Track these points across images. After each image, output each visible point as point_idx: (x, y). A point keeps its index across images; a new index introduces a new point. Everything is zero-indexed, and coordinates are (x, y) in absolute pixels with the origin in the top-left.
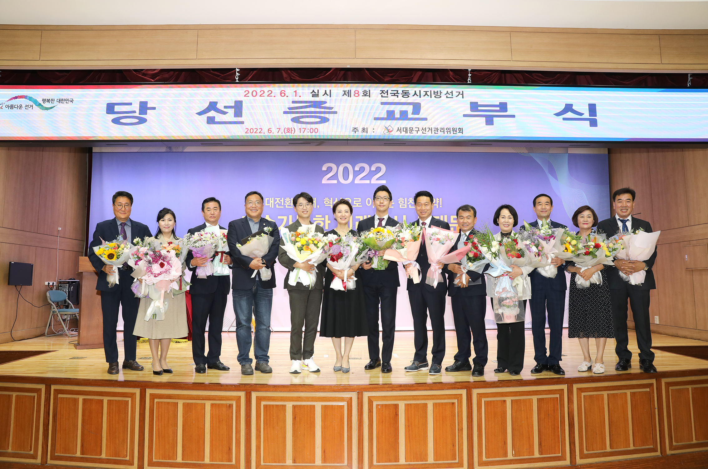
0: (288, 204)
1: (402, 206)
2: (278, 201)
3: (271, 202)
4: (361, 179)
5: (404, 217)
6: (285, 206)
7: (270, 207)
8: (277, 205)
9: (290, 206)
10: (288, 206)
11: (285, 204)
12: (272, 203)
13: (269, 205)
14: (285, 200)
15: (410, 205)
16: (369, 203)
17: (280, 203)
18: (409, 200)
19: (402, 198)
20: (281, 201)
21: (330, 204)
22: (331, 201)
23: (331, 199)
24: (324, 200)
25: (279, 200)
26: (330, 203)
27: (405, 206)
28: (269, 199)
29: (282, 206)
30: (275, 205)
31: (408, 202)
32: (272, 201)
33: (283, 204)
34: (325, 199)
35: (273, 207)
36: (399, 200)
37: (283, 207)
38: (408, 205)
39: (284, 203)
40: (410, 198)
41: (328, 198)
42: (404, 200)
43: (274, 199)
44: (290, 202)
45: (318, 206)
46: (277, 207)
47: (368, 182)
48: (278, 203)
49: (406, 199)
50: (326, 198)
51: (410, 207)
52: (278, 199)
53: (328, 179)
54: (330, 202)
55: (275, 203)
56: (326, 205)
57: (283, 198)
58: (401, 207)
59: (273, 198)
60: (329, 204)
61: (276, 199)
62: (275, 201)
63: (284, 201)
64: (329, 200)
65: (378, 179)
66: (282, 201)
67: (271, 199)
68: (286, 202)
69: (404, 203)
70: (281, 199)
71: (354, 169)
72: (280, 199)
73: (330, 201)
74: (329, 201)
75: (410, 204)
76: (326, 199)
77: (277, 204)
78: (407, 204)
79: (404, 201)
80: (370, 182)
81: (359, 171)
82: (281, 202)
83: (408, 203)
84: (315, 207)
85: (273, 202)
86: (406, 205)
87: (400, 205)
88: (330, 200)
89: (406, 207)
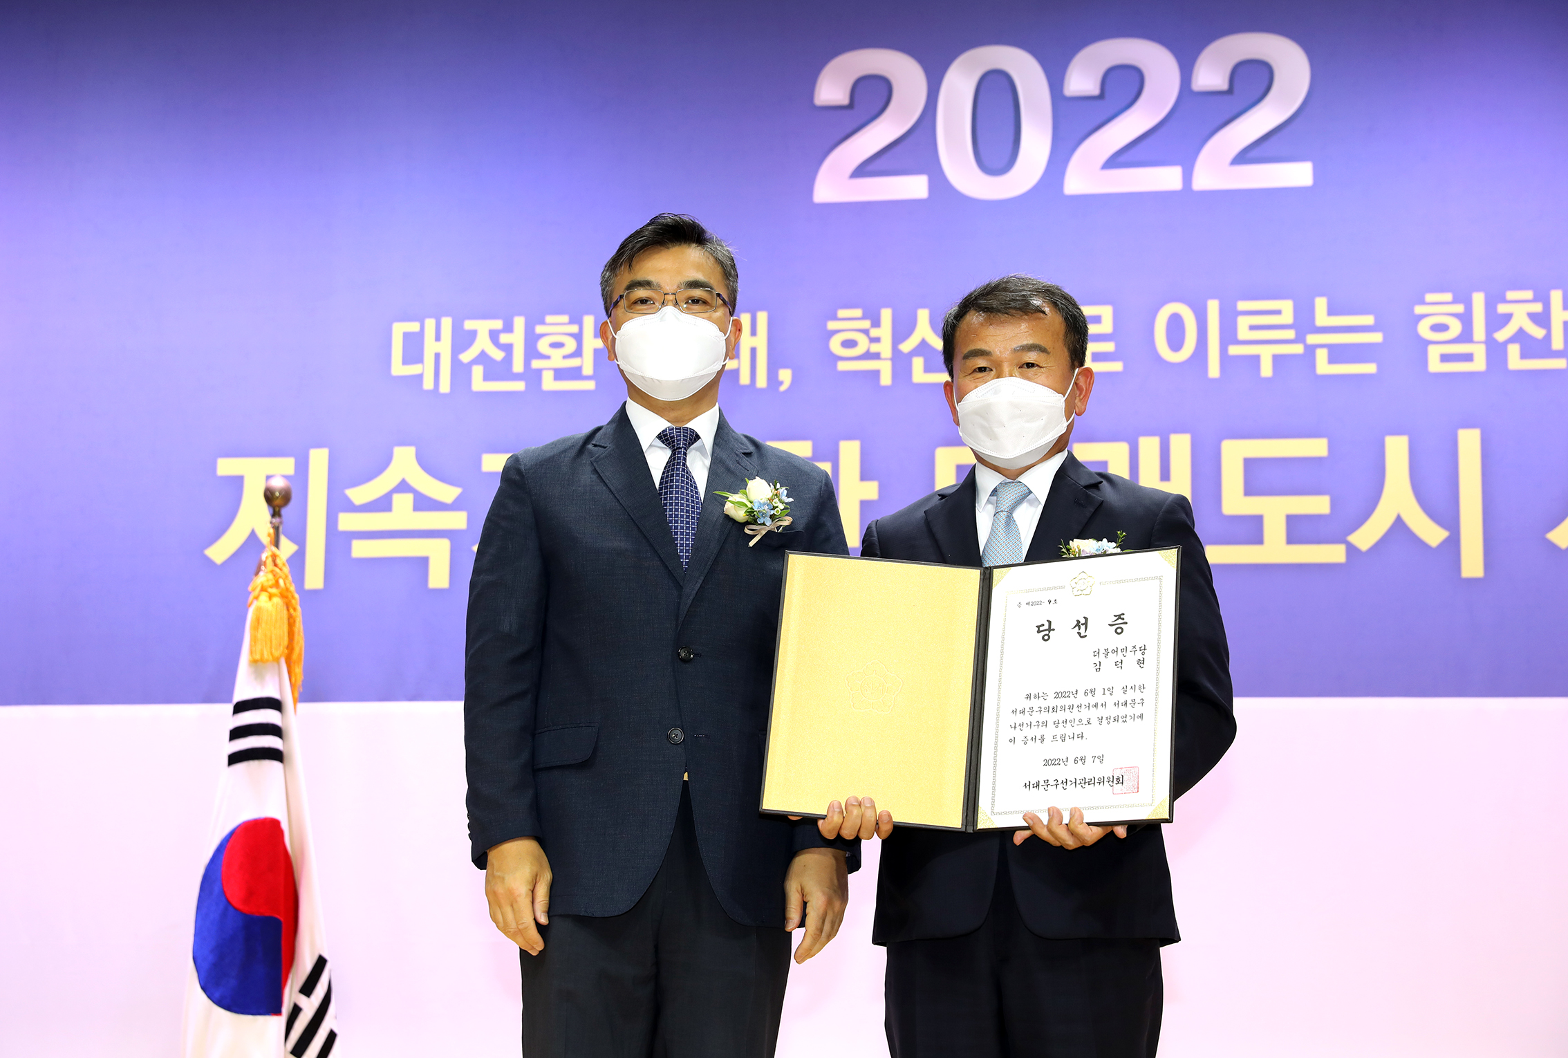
0: (558, 360)
1: (1445, 358)
2: (483, 343)
3: (430, 347)
4: (1117, 160)
5: (1469, 443)
6: (532, 377)
7: (428, 384)
8: (478, 371)
9: (575, 374)
10: (560, 374)
11: (536, 364)
12: (437, 356)
13: (413, 370)
14: (540, 329)
15: (1514, 350)
16: (1176, 342)
17: (498, 355)
18: (1502, 309)
19: (1448, 297)
20: (504, 338)
21: (877, 356)
22: (885, 331)
23: (886, 315)
24: (832, 325)
25: (494, 335)
26: (875, 348)
27: (1468, 357)
28: (414, 327)
29: (517, 377)
30: (461, 372)
31: (1496, 321)
32: (438, 338)
33: (518, 366)
34: (835, 318)
35: (445, 387)
36: (1419, 310)
37: (519, 386)
38: (1496, 352)
39: (532, 352)
40: (1511, 295)
41: (858, 313)
42: (1459, 308)
43: (457, 329)
44: (571, 345)
45: (785, 376)
46: (479, 383)
47: (1167, 178)
48: (483, 358)
49: (1478, 300)
50: (842, 313)
51: (1515, 360)
52: (483, 327)
53: (863, 170)
54: (877, 340)
55: (466, 357)
56: (842, 366)
57: (519, 323)
58: (1435, 365)
59: (447, 323)
60: (869, 356)
61: (469, 325)
62: (463, 340)
63: (531, 340)
64: (866, 324)
65: (1253, 154)
66: (517, 338)
67: (430, 324)
68: (543, 346)
69: (1466, 336)
70: (508, 328)
71: (1056, 82)
72: (498, 324)
73: (874, 333)
74: (866, 332)
75: (1512, 340)
76: (848, 322)
77: (476, 361)
78: (1490, 342)
79: (1466, 319)
80: (1187, 177)
81: (1101, 96)
82: (508, 348)
83: (1502, 336)
84: (762, 382)
85: (445, 347)
86: (1479, 352)
87: (1434, 353)
88: (876, 323)
89: (1479, 364)
